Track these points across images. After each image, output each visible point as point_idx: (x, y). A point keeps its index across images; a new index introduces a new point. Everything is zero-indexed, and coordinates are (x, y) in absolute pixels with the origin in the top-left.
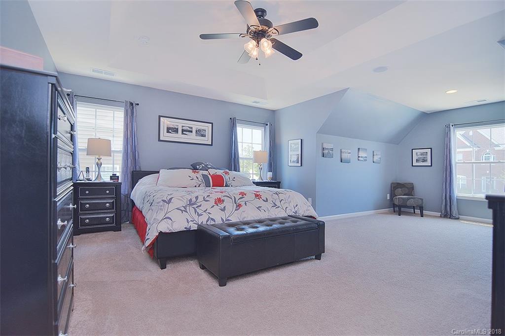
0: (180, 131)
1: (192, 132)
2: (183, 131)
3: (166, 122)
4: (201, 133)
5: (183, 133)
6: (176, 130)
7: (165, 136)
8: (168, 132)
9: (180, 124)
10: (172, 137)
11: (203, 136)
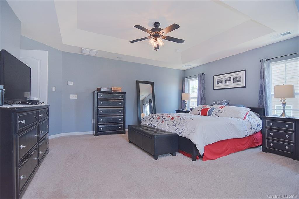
0: (224, 82)
1: (230, 80)
2: (225, 81)
3: (216, 79)
4: (236, 80)
5: (225, 83)
6: (221, 82)
7: (216, 86)
8: (217, 84)
9: (223, 78)
10: (220, 86)
11: (239, 81)
